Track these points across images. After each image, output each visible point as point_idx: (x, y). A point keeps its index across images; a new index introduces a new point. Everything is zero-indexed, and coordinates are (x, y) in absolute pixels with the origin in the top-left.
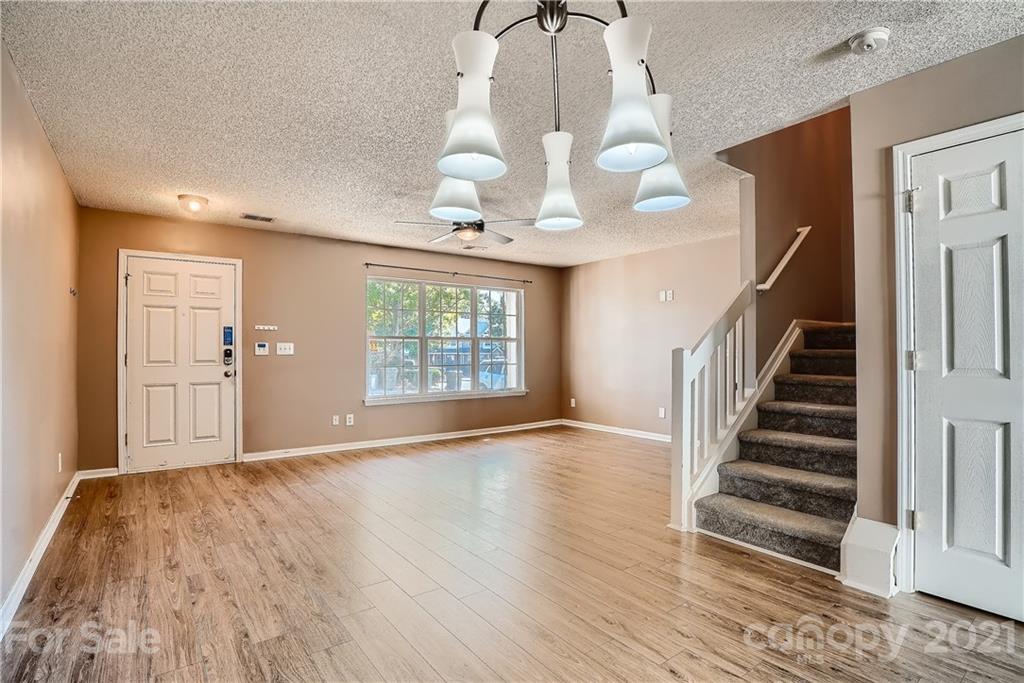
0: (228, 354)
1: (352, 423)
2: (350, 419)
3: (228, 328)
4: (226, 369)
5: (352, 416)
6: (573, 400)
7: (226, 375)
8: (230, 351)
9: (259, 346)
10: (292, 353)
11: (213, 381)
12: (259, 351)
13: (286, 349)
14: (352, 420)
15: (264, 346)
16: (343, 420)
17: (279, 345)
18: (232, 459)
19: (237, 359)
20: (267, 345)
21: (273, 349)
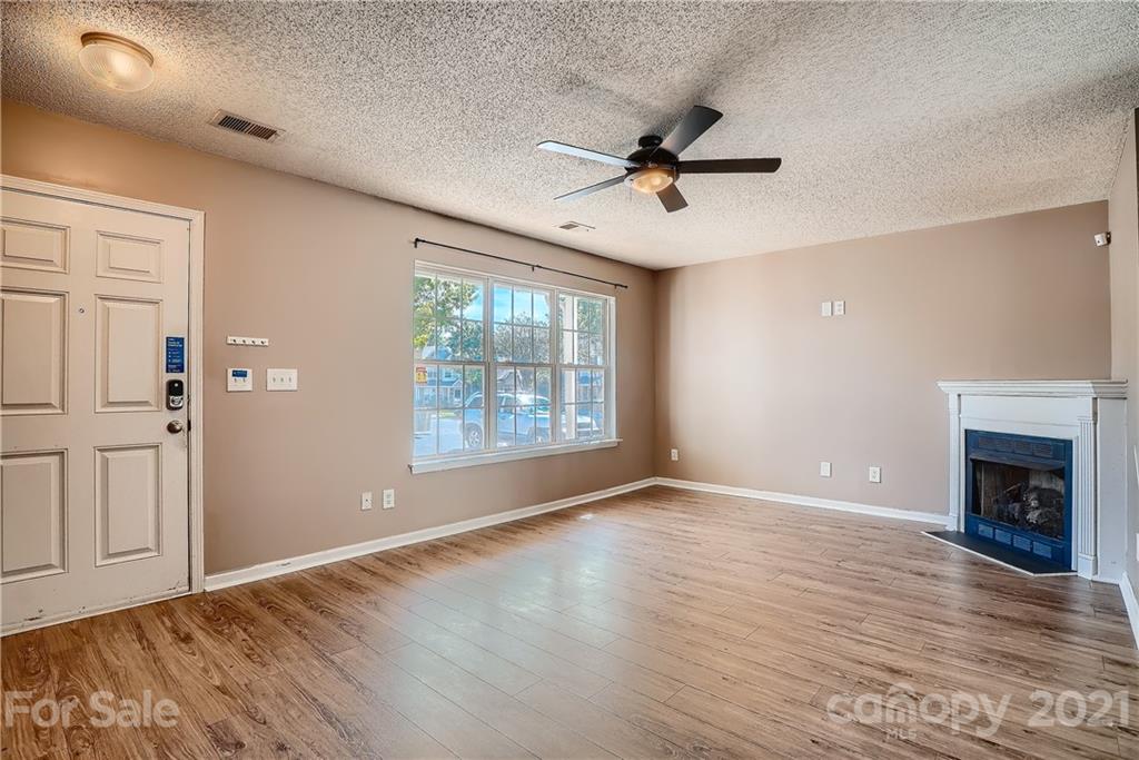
0: (175, 389)
1: (392, 505)
2: (389, 499)
3: (176, 339)
4: (169, 417)
5: (391, 492)
6: (674, 452)
7: (172, 429)
8: (180, 383)
9: (236, 374)
10: (294, 386)
11: (145, 441)
12: (235, 384)
13: (284, 379)
14: (392, 499)
15: (244, 374)
16: (378, 500)
17: (271, 372)
18: (183, 590)
19: (193, 398)
20: (249, 372)
21: (261, 381)
